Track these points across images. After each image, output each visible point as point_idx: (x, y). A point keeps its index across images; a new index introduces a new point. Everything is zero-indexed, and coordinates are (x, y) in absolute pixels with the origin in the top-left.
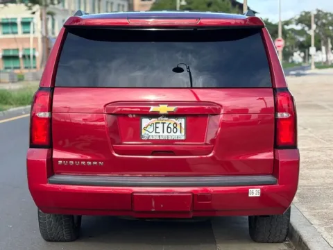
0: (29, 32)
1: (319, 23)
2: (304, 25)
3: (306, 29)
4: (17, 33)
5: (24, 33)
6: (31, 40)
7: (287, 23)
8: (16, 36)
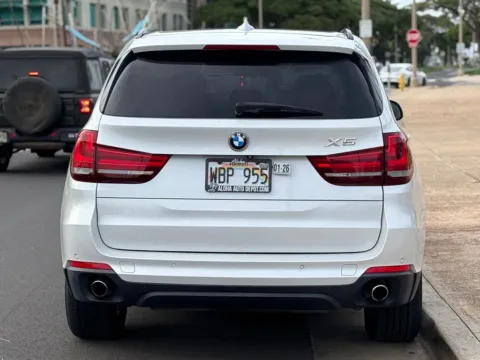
0: (39, 22)
1: (470, 7)
2: (447, 10)
3: (450, 15)
4: (22, 23)
5: (32, 22)
6: (43, 33)
7: (421, 7)
8: (21, 27)
